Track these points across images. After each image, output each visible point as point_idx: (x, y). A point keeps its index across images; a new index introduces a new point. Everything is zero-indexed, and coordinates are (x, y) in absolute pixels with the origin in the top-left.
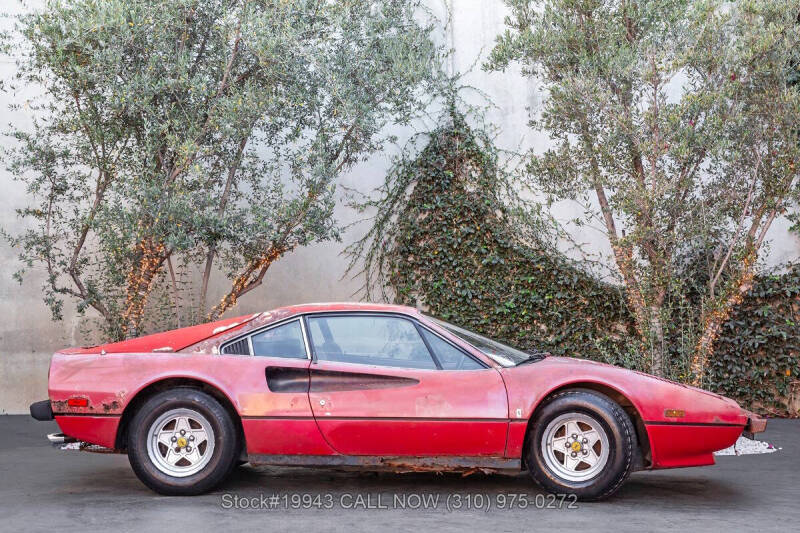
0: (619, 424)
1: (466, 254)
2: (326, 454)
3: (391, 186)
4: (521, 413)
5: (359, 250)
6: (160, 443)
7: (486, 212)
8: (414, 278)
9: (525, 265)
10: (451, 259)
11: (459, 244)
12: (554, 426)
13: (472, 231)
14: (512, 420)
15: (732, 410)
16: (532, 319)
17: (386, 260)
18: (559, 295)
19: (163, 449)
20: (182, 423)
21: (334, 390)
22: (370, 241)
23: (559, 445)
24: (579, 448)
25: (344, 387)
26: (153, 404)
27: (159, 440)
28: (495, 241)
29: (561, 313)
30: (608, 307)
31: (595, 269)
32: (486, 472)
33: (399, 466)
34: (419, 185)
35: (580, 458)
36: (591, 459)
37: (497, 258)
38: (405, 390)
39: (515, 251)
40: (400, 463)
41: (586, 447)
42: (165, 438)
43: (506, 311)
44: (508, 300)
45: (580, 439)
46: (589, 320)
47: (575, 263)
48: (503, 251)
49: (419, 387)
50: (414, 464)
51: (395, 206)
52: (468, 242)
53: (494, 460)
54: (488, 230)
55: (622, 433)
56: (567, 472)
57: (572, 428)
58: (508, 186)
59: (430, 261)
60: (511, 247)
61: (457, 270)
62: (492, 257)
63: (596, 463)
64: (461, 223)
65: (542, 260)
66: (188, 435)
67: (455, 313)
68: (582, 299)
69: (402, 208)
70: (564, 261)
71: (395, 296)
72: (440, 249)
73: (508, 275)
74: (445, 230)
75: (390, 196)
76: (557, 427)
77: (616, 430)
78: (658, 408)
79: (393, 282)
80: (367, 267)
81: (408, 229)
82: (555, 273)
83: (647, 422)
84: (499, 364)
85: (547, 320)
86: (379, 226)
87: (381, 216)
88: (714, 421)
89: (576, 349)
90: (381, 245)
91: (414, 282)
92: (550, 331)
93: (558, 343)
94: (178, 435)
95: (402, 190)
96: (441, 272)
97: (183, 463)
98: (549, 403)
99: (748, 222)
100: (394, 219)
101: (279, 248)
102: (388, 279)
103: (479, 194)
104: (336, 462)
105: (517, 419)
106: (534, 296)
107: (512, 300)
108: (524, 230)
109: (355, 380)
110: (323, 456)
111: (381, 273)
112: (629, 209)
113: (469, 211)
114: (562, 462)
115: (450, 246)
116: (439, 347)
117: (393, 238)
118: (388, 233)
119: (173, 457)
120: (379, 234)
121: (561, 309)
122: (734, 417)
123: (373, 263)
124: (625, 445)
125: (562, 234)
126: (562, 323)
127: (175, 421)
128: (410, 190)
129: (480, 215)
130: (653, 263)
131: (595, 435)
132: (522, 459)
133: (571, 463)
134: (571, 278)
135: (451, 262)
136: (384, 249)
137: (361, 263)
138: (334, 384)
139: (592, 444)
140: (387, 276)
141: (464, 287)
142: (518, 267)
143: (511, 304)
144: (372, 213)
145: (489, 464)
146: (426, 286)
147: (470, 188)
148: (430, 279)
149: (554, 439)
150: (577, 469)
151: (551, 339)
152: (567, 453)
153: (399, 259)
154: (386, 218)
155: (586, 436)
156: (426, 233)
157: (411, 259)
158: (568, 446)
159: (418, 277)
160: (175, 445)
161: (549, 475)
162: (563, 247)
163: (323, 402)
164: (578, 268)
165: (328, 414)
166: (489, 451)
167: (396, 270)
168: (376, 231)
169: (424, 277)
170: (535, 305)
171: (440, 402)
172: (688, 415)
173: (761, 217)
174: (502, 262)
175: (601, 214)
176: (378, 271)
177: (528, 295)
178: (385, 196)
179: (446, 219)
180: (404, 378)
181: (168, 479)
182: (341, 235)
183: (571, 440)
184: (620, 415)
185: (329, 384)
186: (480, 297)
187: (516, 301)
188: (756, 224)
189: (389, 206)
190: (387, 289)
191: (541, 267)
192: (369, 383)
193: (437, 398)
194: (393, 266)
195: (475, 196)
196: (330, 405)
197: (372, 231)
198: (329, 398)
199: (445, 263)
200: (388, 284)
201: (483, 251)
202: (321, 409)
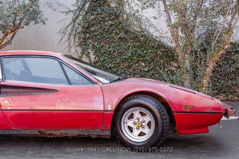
0: (160, 113)
1: (111, 33)
2: (9, 128)
3: (79, 4)
4: (110, 107)
5: (65, 31)
7: (119, 15)
8: (89, 43)
9: (136, 38)
10: (105, 35)
11: (108, 29)
12: (128, 113)
13: (114, 24)
14: (106, 111)
15: (218, 105)
16: (138, 61)
17: (77, 35)
18: (150, 51)
21: (13, 95)
22: (70, 27)
23: (130, 123)
24: (140, 125)
25: (19, 94)
28: (123, 28)
29: (150, 58)
30: (170, 56)
31: (165, 40)
32: (93, 137)
33: (49, 134)
34: (91, 3)
35: (141, 130)
36: (146, 130)
37: (124, 35)
38: (51, 96)
39: (132, 32)
40: (49, 132)
41: (143, 124)
43: (127, 57)
44: (128, 53)
45: (141, 120)
46: (162, 61)
47: (156, 37)
48: (127, 32)
49: (58, 94)
50: (57, 133)
51: (81, 12)
52: (112, 28)
53: (97, 131)
54: (120, 23)
55: (161, 118)
56: (134, 137)
57: (137, 115)
58: (129, 4)
59: (96, 36)
60: (130, 30)
61: (107, 40)
62: (122, 35)
63: (149, 132)
64: (109, 20)
65: (142, 36)
67: (106, 58)
68: (159, 53)
69: (84, 13)
70: (152, 37)
71: (81, 51)
72: (100, 31)
73: (128, 42)
74: (102, 23)
75: (79, 8)
76: (130, 114)
77: (158, 116)
78: (180, 105)
79: (80, 45)
80: (69, 39)
81: (86, 22)
82: (148, 41)
83: (175, 112)
84: (101, 82)
85: (144, 61)
86: (74, 21)
87: (75, 17)
88: (209, 111)
89: (156, 73)
90: (75, 30)
91: (89, 45)
92: (146, 66)
93: (149, 71)
95: (84, 5)
96: (100, 41)
98: (125, 102)
99: (229, 18)
100: (80, 18)
102: (78, 44)
103: (116, 8)
104: (15, 133)
105: (108, 111)
106: (139, 51)
107: (130, 53)
108: (135, 23)
109: (25, 90)
110: (8, 129)
111: (75, 41)
112: (175, 10)
113: (112, 15)
114: (132, 131)
115: (104, 30)
116: (71, 74)
117: (80, 27)
118: (78, 24)
120: (74, 24)
121: (150, 57)
122: (219, 109)
123: (71, 37)
124: (163, 124)
125: (151, 25)
126: (151, 63)
128: (87, 6)
129: (117, 17)
130: (186, 35)
131: (148, 118)
132: (112, 131)
133: (136, 132)
134: (155, 44)
135: (105, 36)
137: (66, 37)
138: (14, 92)
139: (147, 123)
140: (78, 42)
141: (110, 48)
142: (133, 39)
143: (129, 54)
144: (71, 15)
145: (94, 133)
146: (94, 47)
147: (113, 5)
148: (96, 44)
149: (128, 120)
150: (139, 135)
151: (146, 69)
152: (134, 127)
153: (82, 35)
154: (77, 18)
155: (144, 119)
156: (94, 24)
157: (88, 35)
158: (135, 124)
159: (91, 43)
161: (125, 138)
162: (152, 30)
163: (6, 102)
164: (158, 39)
165: (9, 108)
166: (94, 127)
167: (81, 40)
169: (93, 43)
170: (140, 55)
171: (69, 102)
172: (196, 108)
173: (235, 15)
174: (126, 37)
175: (165, 14)
176: (73, 39)
177: (137, 51)
178: (76, 8)
179: (103, 18)
180: (50, 90)
182: (45, 22)
183: (136, 121)
184: (161, 108)
185: (11, 92)
186: (117, 51)
187: (132, 53)
188: (233, 18)
189: (78, 13)
190: (77, 48)
191: (142, 39)
192: (33, 92)
193: (67, 99)
194: (80, 38)
195: (115, 9)
196: (10, 103)
197: (71, 23)
198: (10, 100)
199: (102, 37)
200: (78, 46)
201: (118, 32)
202: (5, 105)
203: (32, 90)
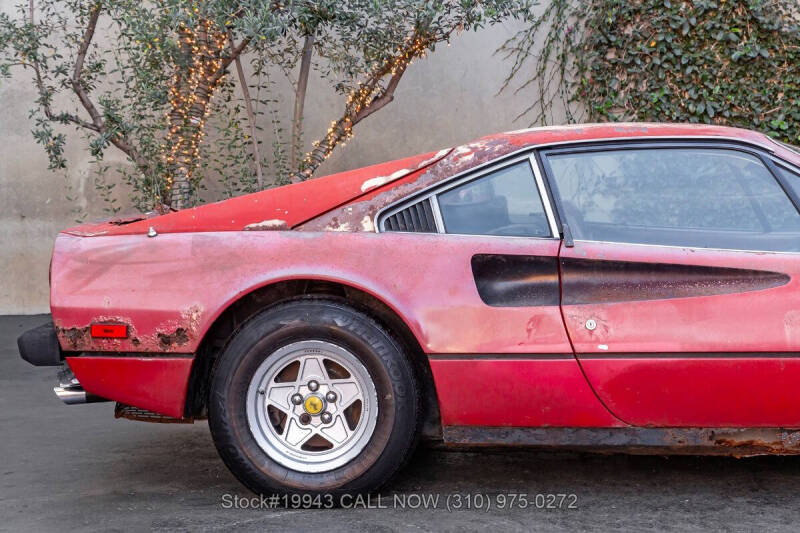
1: (702, 44)
5: (527, 44)
6: (270, 408)
8: (615, 88)
10: (678, 52)
11: (692, 28)
13: (714, 5)
17: (571, 60)
19: (278, 420)
20: (312, 368)
21: (611, 298)
22: (546, 28)
25: (631, 292)
26: (255, 332)
27: (268, 402)
28: (754, 21)
33: (743, 446)
37: (758, 48)
38: (762, 296)
39: (786, 36)
40: (744, 439)
42: (279, 397)
44: (773, 116)
48: (766, 35)
49: (790, 289)
52: (708, 24)
54: (740, 3)
59: (643, 58)
60: (779, 31)
61: (689, 70)
62: (749, 47)
66: (323, 391)
71: (586, 117)
72: (661, 38)
73: (773, 75)
74: (668, 4)
79: (583, 94)
80: (540, 73)
81: (607, 7)
86: (559, 4)
90: (562, 36)
91: (616, 94)
94: (305, 391)
96: (661, 76)
97: (317, 444)
101: (427, 36)
102: (574, 91)
104: (620, 440)
107: (781, 116)
109: (653, 278)
110: (594, 428)
111: (563, 81)
115: (678, 31)
117: (582, 23)
118: (574, 14)
119: (297, 434)
120: (560, 15)
123: (549, 65)
127: (297, 364)
135: (679, 57)
136: (569, 42)
137: (530, 65)
138: (610, 286)
140: (573, 84)
141: (700, 99)
142: (791, 62)
143: (779, 123)
146: (636, 99)
153: (591, 58)
156: (637, 12)
157: (611, 56)
159: (623, 86)
160: (300, 410)
163: (591, 324)
165: (604, 348)
167: (588, 75)
168: (554, 13)
169: (632, 85)
174: (766, 54)
176: (558, 77)
180: (756, 273)
181: (290, 476)
185: (599, 286)
186: (727, 114)
187: (787, 118)
190: (573, 106)
192: (684, 283)
194: (582, 69)
196: (606, 328)
197: (548, 13)
198: (603, 315)
199: (667, 61)
200: (574, 98)
201: (733, 37)
202: (587, 337)
203: (679, 278)
